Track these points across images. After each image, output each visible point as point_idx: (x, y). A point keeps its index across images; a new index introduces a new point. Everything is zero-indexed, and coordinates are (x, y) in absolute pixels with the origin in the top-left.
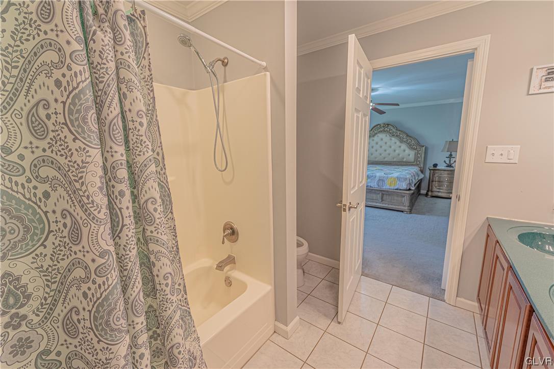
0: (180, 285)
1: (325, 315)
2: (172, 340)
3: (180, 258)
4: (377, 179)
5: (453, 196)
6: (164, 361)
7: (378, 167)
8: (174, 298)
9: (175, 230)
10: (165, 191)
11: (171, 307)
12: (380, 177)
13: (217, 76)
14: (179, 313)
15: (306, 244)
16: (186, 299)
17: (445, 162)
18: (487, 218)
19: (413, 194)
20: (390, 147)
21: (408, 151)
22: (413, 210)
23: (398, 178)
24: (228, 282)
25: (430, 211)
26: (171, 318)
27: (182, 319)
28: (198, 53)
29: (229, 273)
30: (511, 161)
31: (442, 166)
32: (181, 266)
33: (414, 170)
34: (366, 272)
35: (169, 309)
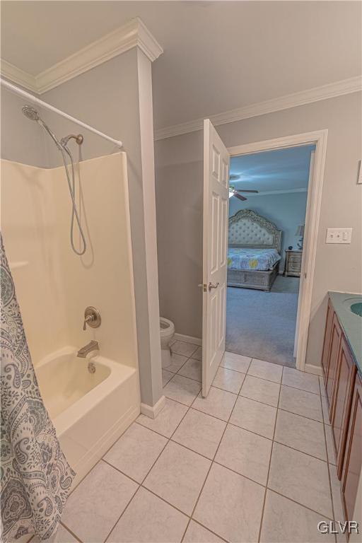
0: (29, 376)
1: (191, 392)
2: (18, 435)
3: (27, 347)
4: (241, 261)
5: (302, 275)
6: (11, 459)
7: (241, 250)
8: (19, 391)
9: (20, 317)
10: (6, 275)
11: (16, 401)
12: (243, 259)
13: (72, 155)
14: (26, 406)
15: (172, 325)
16: (37, 390)
17: (298, 244)
18: (328, 293)
19: (272, 274)
20: (253, 231)
21: (267, 235)
22: (272, 289)
23: (259, 260)
24: (92, 368)
25: (286, 289)
26: (16, 412)
27: (33, 412)
28: (46, 127)
29: (93, 359)
30: (346, 242)
31: (295, 249)
32: (29, 356)
33: (273, 252)
34: (229, 348)
35: (13, 403)
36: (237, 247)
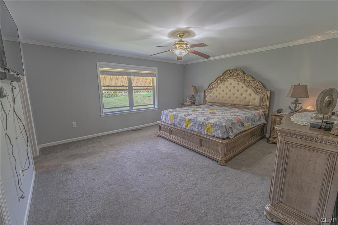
12: (200, 122)
17: (290, 107)
20: (238, 91)
21: (253, 95)
31: (285, 112)
36: (223, 106)
